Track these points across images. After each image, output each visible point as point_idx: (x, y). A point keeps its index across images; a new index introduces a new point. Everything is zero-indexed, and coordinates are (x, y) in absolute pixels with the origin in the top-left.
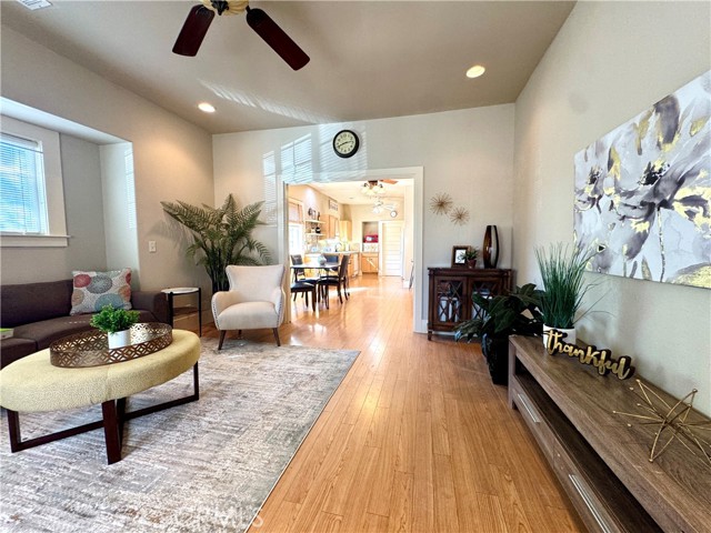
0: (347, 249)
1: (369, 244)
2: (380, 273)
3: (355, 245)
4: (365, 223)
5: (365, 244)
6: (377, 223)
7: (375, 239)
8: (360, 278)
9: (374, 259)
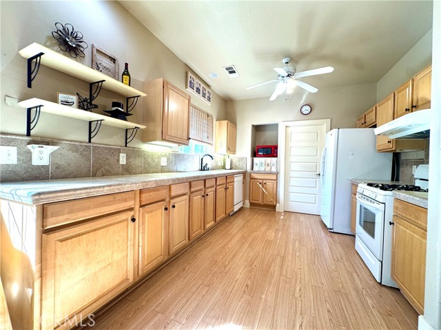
0: (228, 166)
1: (263, 159)
2: (279, 208)
3: (241, 159)
4: (257, 129)
5: (256, 160)
6: (275, 127)
7: (271, 151)
8: (247, 213)
9: (269, 184)
